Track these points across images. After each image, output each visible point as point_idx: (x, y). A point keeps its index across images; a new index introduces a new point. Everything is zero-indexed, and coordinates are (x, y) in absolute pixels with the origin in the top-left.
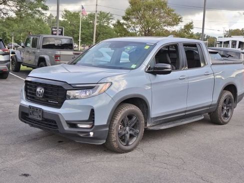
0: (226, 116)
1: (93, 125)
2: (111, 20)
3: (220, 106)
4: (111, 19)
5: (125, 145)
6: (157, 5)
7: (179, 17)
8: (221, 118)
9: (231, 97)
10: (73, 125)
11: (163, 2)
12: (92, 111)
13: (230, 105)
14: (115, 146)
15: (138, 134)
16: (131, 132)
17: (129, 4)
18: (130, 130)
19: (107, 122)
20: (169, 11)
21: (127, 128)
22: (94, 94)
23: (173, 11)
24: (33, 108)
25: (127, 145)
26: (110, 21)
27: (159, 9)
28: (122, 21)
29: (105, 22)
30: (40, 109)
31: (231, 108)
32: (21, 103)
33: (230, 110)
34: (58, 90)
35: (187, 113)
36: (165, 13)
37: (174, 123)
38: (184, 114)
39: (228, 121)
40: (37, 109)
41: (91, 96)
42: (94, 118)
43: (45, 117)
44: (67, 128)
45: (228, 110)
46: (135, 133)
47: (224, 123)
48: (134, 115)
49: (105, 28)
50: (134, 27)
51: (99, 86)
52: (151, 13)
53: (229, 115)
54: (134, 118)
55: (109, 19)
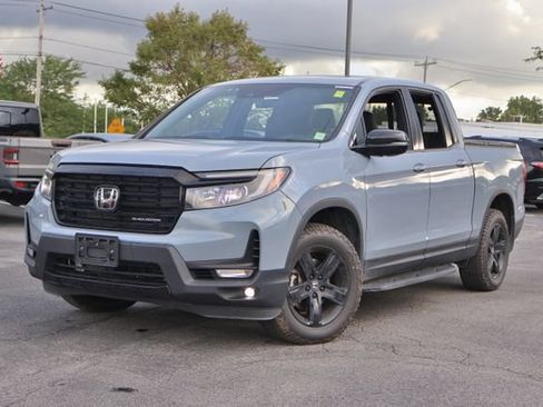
0: (495, 270)
1: (256, 271)
2: (75, 80)
3: (485, 245)
4: (76, 75)
5: (310, 326)
6: (220, 33)
7: (278, 65)
8: (487, 275)
9: (503, 226)
10: (203, 272)
11: (237, 27)
12: (255, 235)
13: (502, 243)
14: (282, 327)
15: (345, 297)
16: (327, 294)
17: (147, 32)
18: (323, 288)
19: (287, 264)
20: (251, 49)
21: (315, 283)
22: (253, 195)
23: (260, 51)
24: (89, 238)
25: (316, 324)
26: (73, 82)
27: (225, 46)
28: (128, 76)
29: (59, 84)
30: (113, 240)
31: (503, 252)
32: (43, 230)
33: (501, 255)
34: (159, 188)
35: (428, 256)
36: (241, 54)
37: (403, 278)
38: (421, 257)
39: (500, 283)
40: (102, 239)
41: (247, 199)
42: (258, 252)
43: (128, 257)
44: (189, 281)
45: (497, 257)
46: (337, 294)
47: (493, 288)
48: (330, 251)
49: (61, 100)
50: (159, 90)
51: (263, 176)
52: (204, 54)
53: (501, 268)
54: (331, 259)
55: (71, 77)
